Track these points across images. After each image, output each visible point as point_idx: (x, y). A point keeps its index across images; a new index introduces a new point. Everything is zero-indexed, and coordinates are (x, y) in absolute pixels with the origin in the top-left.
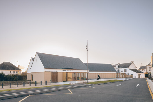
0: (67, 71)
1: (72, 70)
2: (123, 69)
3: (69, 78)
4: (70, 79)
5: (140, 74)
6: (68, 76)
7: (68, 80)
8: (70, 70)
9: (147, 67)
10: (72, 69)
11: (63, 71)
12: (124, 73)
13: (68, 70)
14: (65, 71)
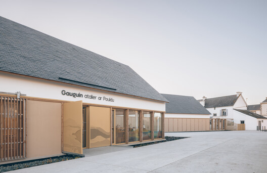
0: (86, 97)
1: (108, 96)
2: (218, 111)
3: (98, 132)
4: (99, 138)
5: (261, 120)
6: (94, 123)
7: (91, 141)
8: (102, 95)
9: (263, 105)
10: (112, 91)
11: (64, 93)
12: (221, 118)
13: (90, 93)
14: (74, 95)
